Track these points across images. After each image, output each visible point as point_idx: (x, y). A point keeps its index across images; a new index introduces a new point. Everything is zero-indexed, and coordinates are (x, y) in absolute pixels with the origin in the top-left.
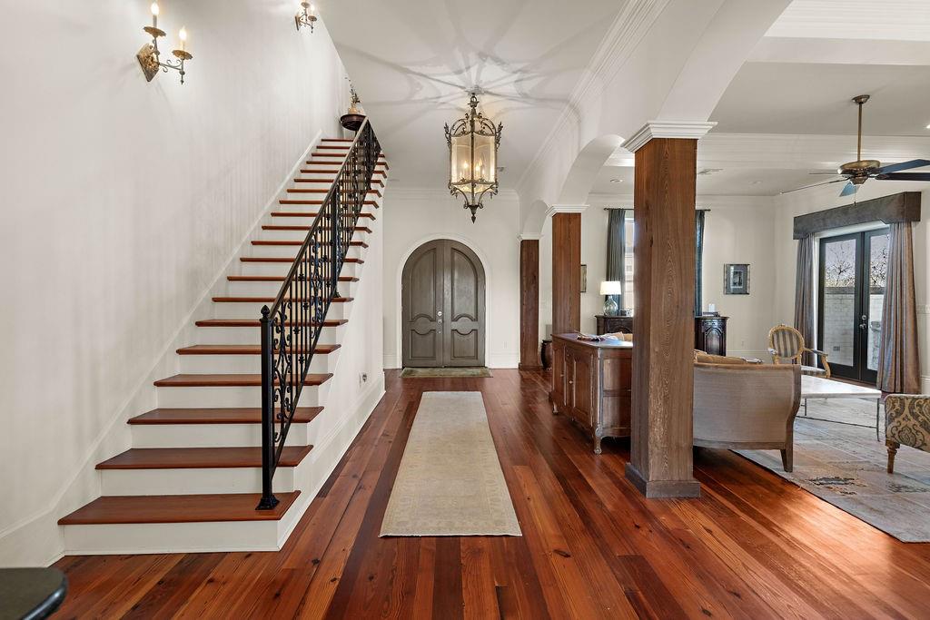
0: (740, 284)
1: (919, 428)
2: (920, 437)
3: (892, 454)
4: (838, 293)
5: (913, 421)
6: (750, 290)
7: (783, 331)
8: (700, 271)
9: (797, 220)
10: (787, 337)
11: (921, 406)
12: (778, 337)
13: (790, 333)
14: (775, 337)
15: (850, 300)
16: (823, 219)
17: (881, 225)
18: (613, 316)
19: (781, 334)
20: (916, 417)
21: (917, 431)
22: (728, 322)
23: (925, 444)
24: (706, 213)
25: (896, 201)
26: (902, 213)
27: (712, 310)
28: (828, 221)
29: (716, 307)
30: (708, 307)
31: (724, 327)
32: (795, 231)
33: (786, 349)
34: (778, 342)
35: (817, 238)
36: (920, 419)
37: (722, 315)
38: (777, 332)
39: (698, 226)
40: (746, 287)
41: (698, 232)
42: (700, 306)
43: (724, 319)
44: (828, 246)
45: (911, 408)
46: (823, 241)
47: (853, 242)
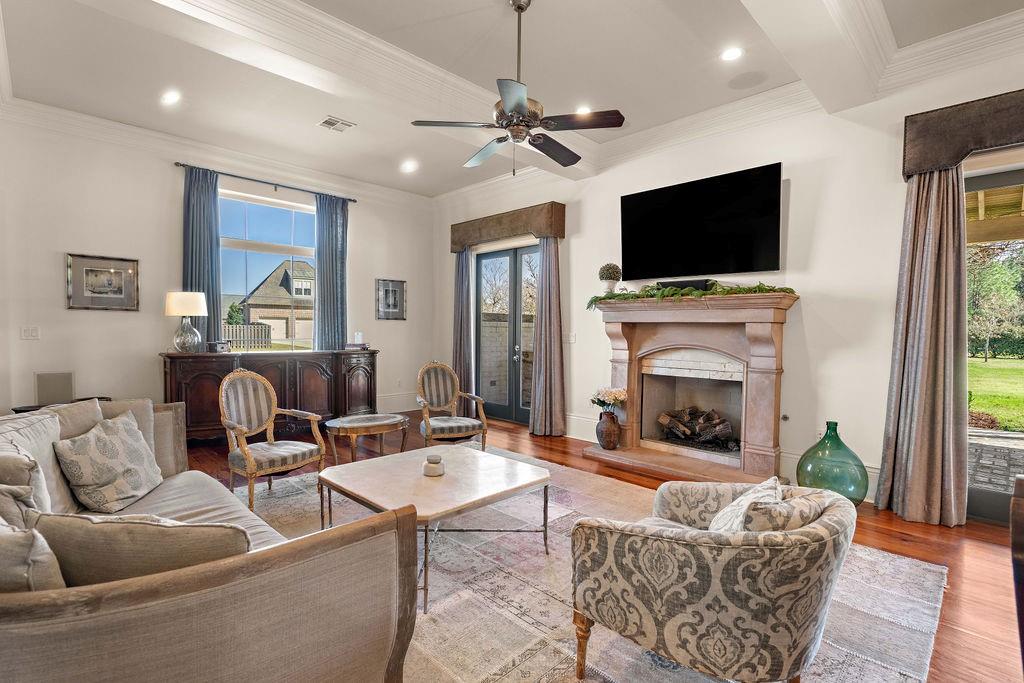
0: (395, 306)
1: (632, 598)
2: (634, 617)
3: (583, 639)
4: (494, 320)
5: (622, 583)
6: (408, 315)
7: (435, 369)
8: (343, 285)
9: (455, 228)
10: (440, 377)
11: (636, 552)
12: (429, 378)
13: (444, 371)
14: (426, 379)
15: (505, 328)
16: (480, 229)
17: (532, 240)
18: (193, 352)
19: (433, 375)
20: (628, 575)
21: (630, 605)
22: (378, 357)
23: (644, 633)
24: (350, 204)
25: (545, 211)
26: (551, 225)
27: (359, 340)
28: (484, 232)
29: (363, 337)
30: (355, 337)
31: (373, 365)
32: (453, 242)
33: (438, 396)
34: (430, 386)
35: (474, 254)
36: (634, 579)
37: (372, 348)
38: (428, 372)
39: (340, 221)
40: (402, 311)
41: (340, 230)
42: (344, 334)
43: (373, 354)
44: (484, 262)
45: (619, 554)
46: (480, 257)
47: (506, 260)
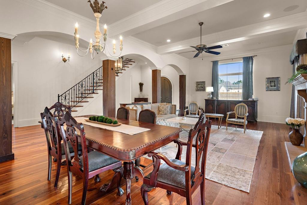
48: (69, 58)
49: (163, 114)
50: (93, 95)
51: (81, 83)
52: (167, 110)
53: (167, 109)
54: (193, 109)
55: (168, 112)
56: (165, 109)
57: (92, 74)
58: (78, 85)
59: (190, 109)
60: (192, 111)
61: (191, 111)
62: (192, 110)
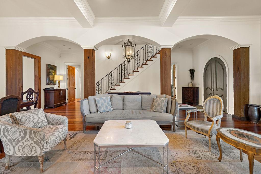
48: (110, 55)
49: (154, 110)
50: (121, 84)
51: (110, 74)
52: (160, 106)
53: (160, 104)
54: (213, 111)
55: (161, 109)
56: (159, 104)
57: (121, 66)
58: (108, 76)
59: (207, 111)
60: (211, 115)
61: (209, 114)
62: (211, 112)
